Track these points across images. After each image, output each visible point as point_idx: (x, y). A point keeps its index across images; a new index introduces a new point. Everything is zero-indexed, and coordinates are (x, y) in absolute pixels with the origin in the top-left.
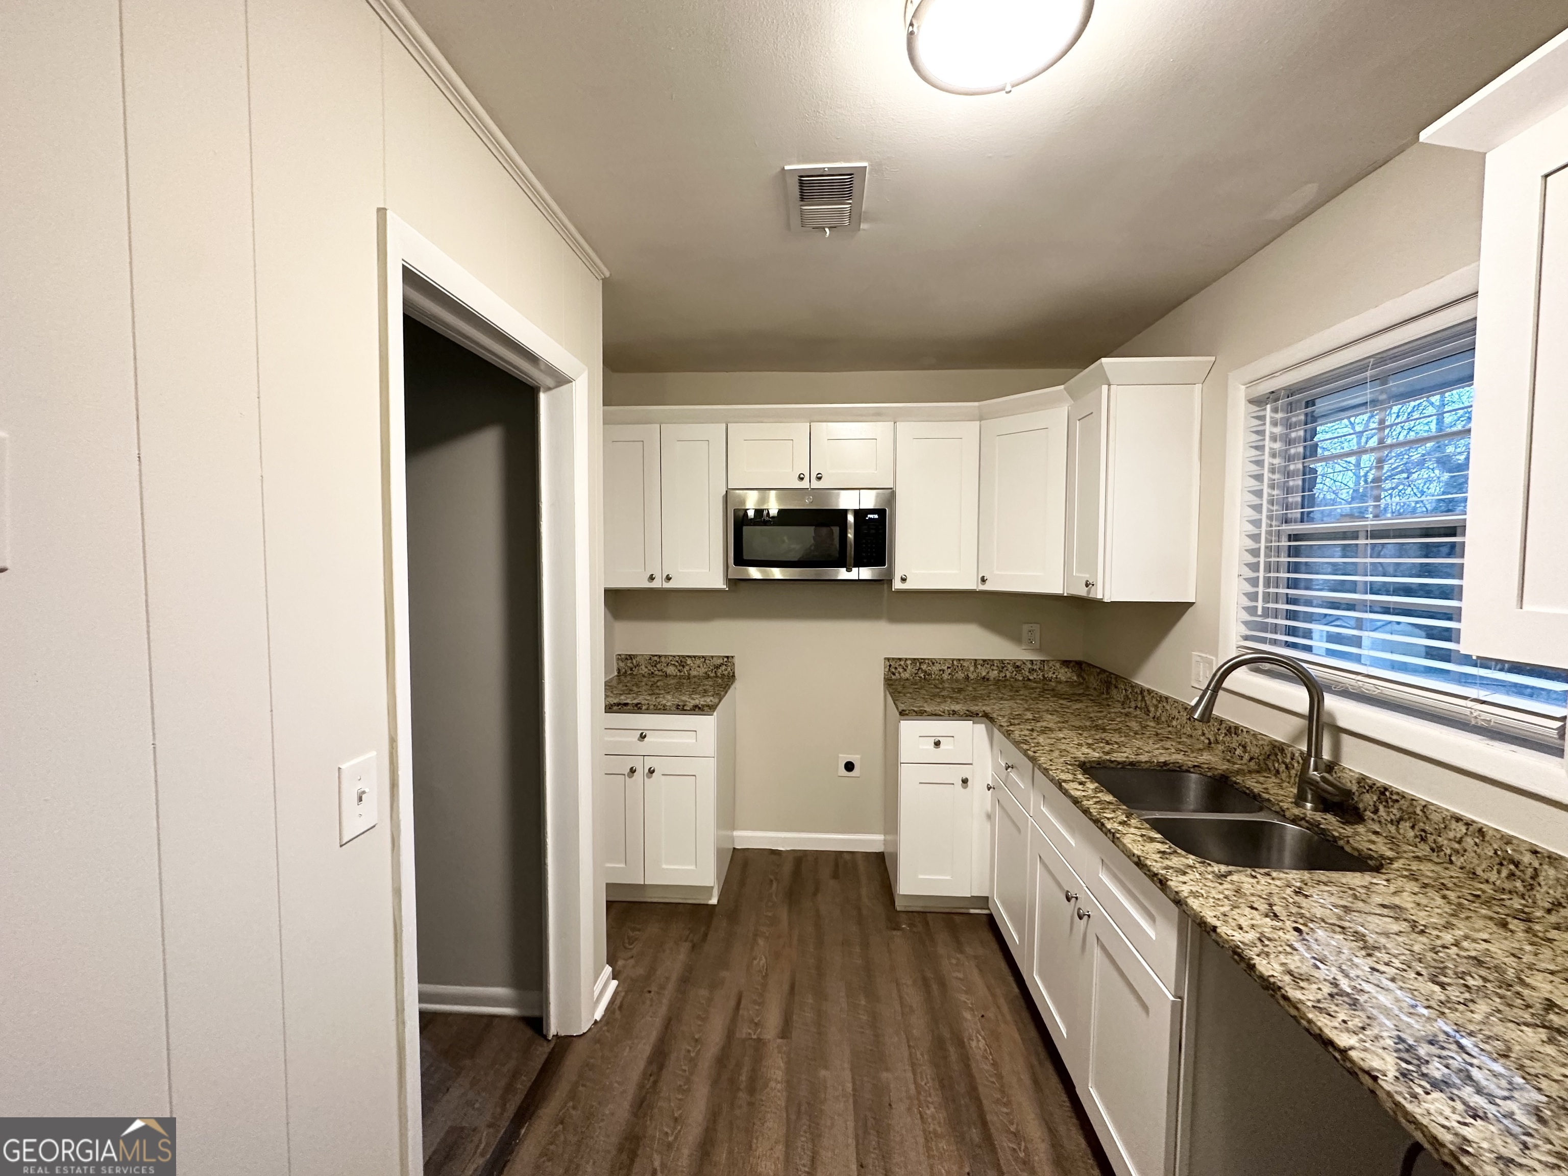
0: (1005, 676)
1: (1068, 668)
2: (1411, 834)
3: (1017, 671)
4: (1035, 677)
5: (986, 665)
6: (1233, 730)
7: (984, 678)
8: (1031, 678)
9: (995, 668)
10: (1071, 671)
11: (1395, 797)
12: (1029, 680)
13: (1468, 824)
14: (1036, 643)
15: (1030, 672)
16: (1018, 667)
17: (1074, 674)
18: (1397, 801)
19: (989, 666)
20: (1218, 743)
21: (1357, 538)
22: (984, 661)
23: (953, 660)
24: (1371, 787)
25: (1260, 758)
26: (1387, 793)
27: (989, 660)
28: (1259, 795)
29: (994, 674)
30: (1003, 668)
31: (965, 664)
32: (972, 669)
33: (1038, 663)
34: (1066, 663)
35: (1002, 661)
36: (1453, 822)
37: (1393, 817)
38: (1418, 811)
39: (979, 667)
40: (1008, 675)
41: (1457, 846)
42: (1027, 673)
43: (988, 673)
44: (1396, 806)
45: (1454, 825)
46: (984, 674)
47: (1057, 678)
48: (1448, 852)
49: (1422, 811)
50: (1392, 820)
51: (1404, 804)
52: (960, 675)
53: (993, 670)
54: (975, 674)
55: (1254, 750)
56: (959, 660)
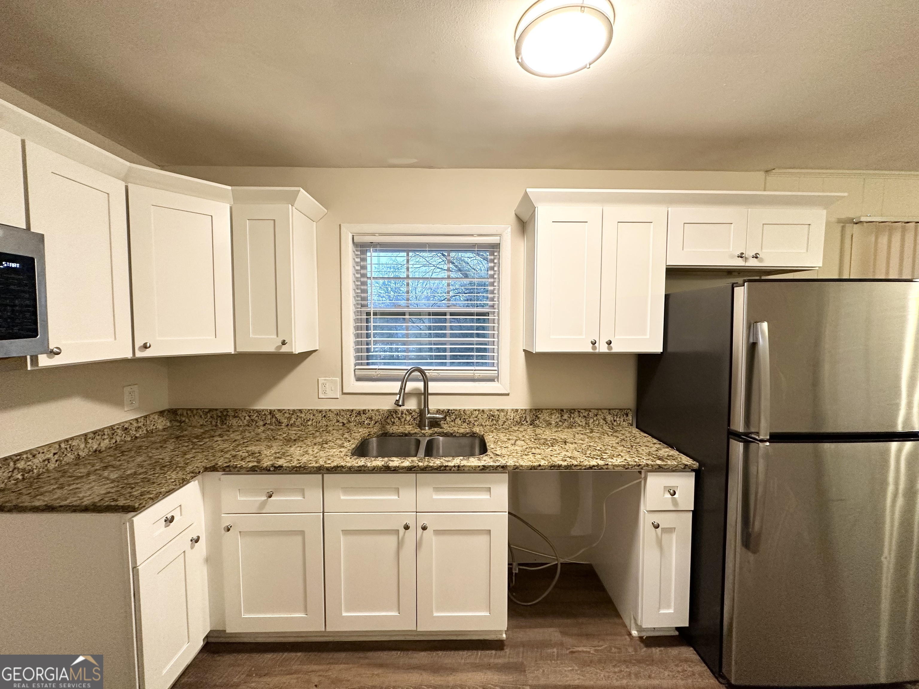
0: (116, 441)
1: (163, 417)
2: (460, 422)
3: (125, 433)
4: (140, 433)
5: (98, 437)
6: (362, 412)
7: (96, 451)
8: (138, 435)
9: (106, 437)
10: (165, 419)
11: (453, 412)
12: (136, 437)
13: (479, 410)
14: (136, 404)
15: (136, 431)
16: (126, 429)
17: (167, 421)
18: (454, 412)
19: (100, 437)
20: (351, 422)
21: (405, 315)
22: (95, 433)
23: (59, 443)
24: (443, 412)
25: (382, 420)
26: (450, 411)
27: (100, 430)
28: (409, 433)
29: (105, 443)
30: (113, 434)
31: (74, 443)
32: (82, 446)
33: (142, 420)
34: (161, 413)
35: (111, 428)
36: (474, 412)
37: (452, 419)
38: (462, 413)
39: (90, 441)
40: (118, 439)
41: (476, 419)
42: (134, 433)
43: (100, 444)
44: (454, 414)
45: (475, 412)
46: (95, 447)
47: (156, 428)
48: (473, 422)
49: (464, 412)
50: (452, 420)
51: (456, 413)
52: (70, 457)
53: (104, 439)
54: (86, 450)
55: (378, 418)
56: (67, 441)
